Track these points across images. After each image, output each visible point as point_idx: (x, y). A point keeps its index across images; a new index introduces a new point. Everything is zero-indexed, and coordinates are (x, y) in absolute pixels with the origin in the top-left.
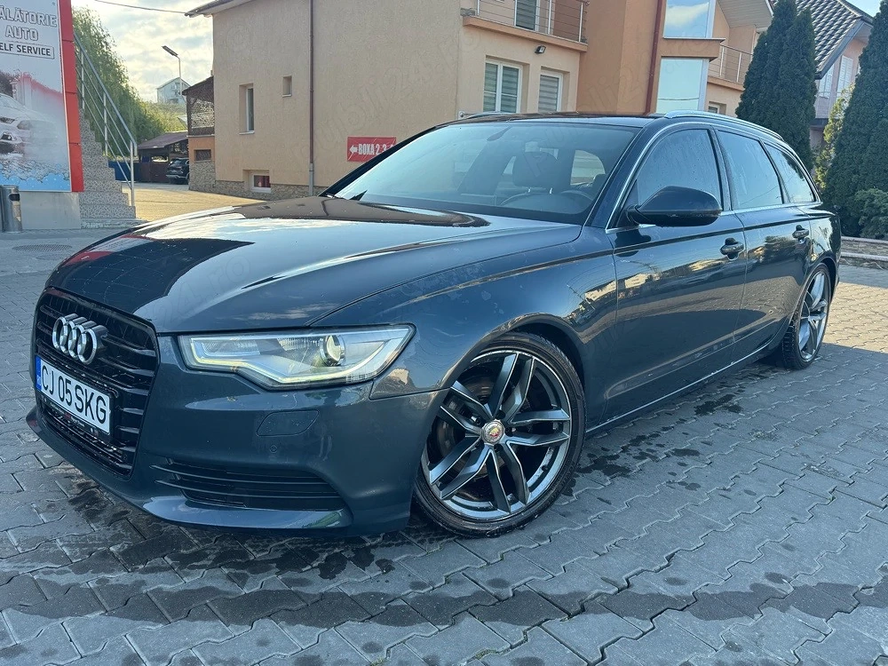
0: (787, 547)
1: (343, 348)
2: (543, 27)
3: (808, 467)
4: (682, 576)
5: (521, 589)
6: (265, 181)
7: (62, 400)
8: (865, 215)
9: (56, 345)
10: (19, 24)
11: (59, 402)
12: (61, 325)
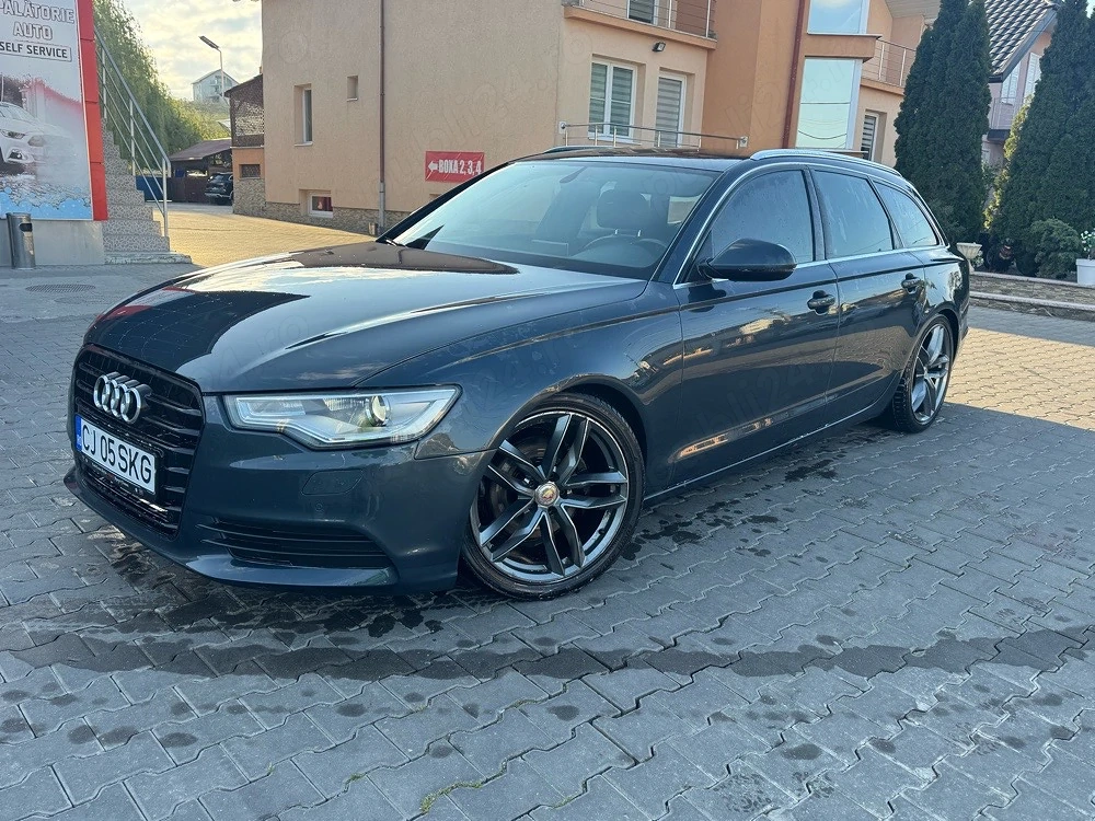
0: (846, 612)
1: (388, 409)
2: (663, 19)
3: (892, 536)
4: (730, 637)
5: (567, 647)
6: (327, 204)
7: (105, 460)
8: (1043, 250)
9: (97, 404)
10: (29, 21)
11: (102, 462)
12: (102, 384)
